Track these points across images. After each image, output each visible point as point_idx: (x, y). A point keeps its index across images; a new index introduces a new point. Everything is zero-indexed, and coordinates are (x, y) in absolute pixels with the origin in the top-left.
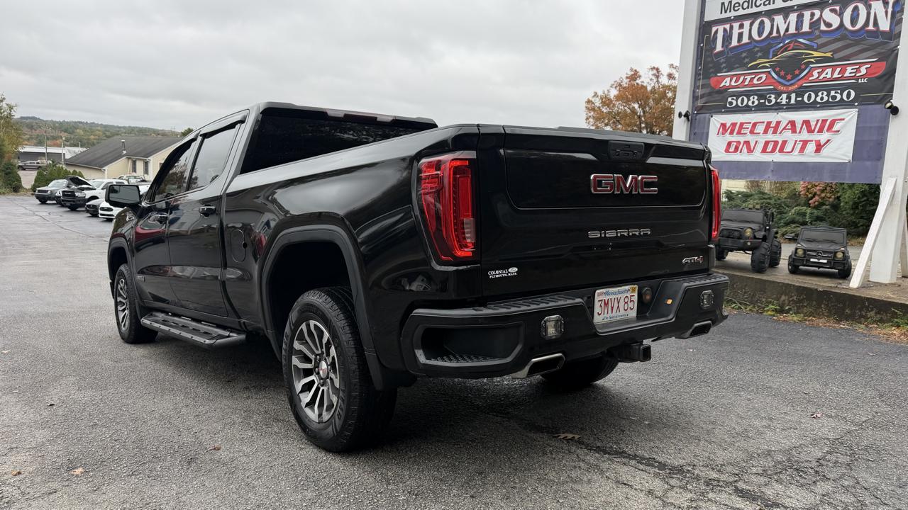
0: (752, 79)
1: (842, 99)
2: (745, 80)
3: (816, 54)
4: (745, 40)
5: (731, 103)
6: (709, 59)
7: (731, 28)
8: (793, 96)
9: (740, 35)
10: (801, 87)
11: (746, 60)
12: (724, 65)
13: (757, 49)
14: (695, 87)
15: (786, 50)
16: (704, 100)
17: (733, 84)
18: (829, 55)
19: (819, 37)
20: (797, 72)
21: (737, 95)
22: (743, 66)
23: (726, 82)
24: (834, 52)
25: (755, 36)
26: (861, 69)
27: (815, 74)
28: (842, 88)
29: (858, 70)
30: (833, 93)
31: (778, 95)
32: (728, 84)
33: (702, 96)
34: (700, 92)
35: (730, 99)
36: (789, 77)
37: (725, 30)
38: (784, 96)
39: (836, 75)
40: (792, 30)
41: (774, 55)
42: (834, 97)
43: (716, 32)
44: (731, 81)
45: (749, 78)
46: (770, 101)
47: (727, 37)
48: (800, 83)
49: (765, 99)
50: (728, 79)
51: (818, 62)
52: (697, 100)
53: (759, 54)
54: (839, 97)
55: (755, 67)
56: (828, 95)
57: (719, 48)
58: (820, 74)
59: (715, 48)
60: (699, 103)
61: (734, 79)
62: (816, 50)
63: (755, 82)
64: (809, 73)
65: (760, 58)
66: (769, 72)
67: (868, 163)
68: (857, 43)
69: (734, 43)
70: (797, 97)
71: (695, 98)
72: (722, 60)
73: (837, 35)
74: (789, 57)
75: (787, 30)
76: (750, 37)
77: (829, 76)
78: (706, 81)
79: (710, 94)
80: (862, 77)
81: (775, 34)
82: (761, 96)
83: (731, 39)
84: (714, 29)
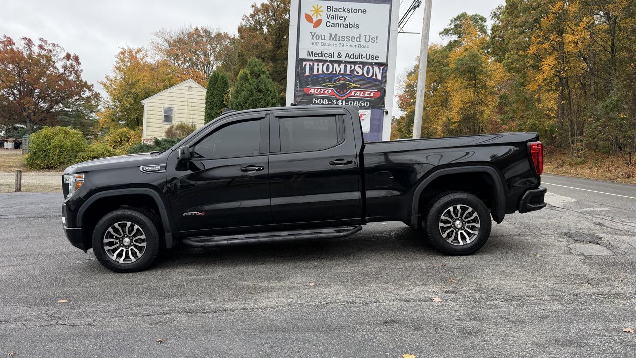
0: (324, 92)
1: (364, 106)
2: (321, 91)
3: (353, 84)
4: (320, 72)
5: (315, 102)
6: (302, 78)
7: (313, 64)
8: (344, 102)
9: (318, 69)
10: (347, 98)
11: (321, 82)
12: (310, 82)
13: (326, 77)
14: (295, 91)
15: (340, 80)
16: (300, 98)
17: (315, 92)
18: (358, 86)
19: (354, 77)
20: (345, 91)
21: (318, 98)
22: (320, 84)
23: (312, 91)
24: (361, 85)
25: (325, 71)
26: (371, 94)
27: (353, 93)
28: (365, 101)
29: (370, 94)
30: (360, 103)
31: (337, 101)
32: (313, 92)
33: (299, 96)
34: (298, 94)
35: (314, 100)
36: (342, 93)
37: (310, 65)
38: (340, 101)
39: (361, 95)
40: (342, 72)
41: (335, 82)
42: (361, 105)
43: (305, 65)
44: (314, 91)
45: (323, 90)
46: (334, 103)
47: (311, 69)
48: (347, 96)
49: (331, 101)
50: (313, 90)
51: (354, 88)
52: (297, 98)
53: (328, 80)
54: (363, 104)
55: (326, 86)
56: (359, 103)
57: (307, 73)
58: (355, 93)
59: (305, 73)
60: (298, 99)
61: (316, 90)
62: (353, 83)
63: (326, 93)
64: (351, 93)
65: (328, 82)
66: (332, 89)
67: (376, 133)
68: (369, 83)
69: (315, 72)
70: (346, 102)
71: (295, 97)
72: (309, 80)
73: (361, 78)
74: (342, 84)
75: (340, 71)
76: (323, 71)
77: (359, 95)
78: (301, 89)
79: (303, 96)
80: (372, 97)
81: (334, 72)
82: (329, 100)
83: (313, 70)
84: (304, 63)
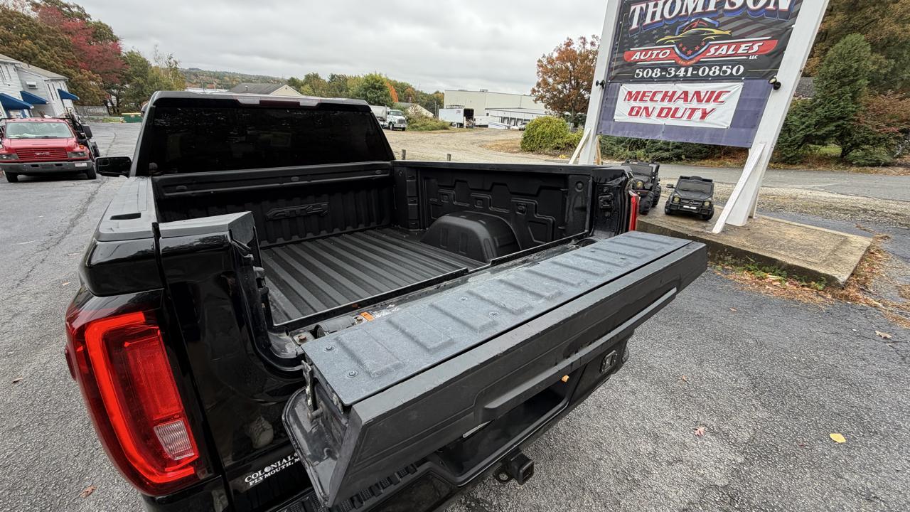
0: (658, 54)
1: (731, 73)
2: (652, 54)
3: (716, 32)
4: (657, 18)
5: (638, 75)
6: (625, 36)
7: (647, 6)
8: (690, 69)
9: (654, 14)
10: (699, 62)
11: (656, 37)
12: (637, 41)
13: (666, 27)
14: (611, 59)
15: (691, 28)
16: (617, 71)
17: (642, 57)
18: (727, 33)
19: (722, 16)
20: (697, 48)
21: (644, 68)
22: (653, 42)
23: (637, 57)
24: (733, 30)
25: (667, 15)
26: (753, 47)
27: (712, 50)
28: (733, 64)
29: (751, 48)
30: (724, 68)
31: (678, 68)
32: (637, 58)
33: (616, 68)
34: (614, 64)
35: (637, 71)
36: (689, 52)
37: (642, 8)
38: (683, 69)
39: (730, 52)
40: (699, 9)
41: (680, 33)
42: (725, 72)
43: (634, 11)
44: (640, 55)
45: (655, 52)
46: (670, 74)
47: (643, 16)
48: (697, 58)
49: (667, 71)
50: (638, 53)
51: (716, 39)
52: (611, 71)
53: (668, 31)
54: (729, 71)
55: (662, 43)
56: (720, 70)
57: (635, 25)
58: (717, 50)
59: (631, 25)
60: (613, 74)
61: (644, 53)
62: (717, 28)
63: (660, 56)
64: (708, 50)
65: (668, 34)
66: (673, 48)
67: (743, 130)
68: (755, 22)
69: (648, 21)
70: (693, 70)
71: (610, 69)
72: (636, 37)
73: (739, 15)
74: (693, 34)
75: (695, 9)
76: (662, 15)
77: (724, 52)
78: (620, 55)
79: (622, 66)
80: (752, 54)
81: (683, 13)
82: (664, 68)
83: (645, 18)
84: (633, 8)
